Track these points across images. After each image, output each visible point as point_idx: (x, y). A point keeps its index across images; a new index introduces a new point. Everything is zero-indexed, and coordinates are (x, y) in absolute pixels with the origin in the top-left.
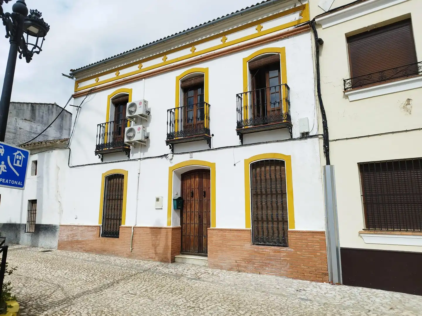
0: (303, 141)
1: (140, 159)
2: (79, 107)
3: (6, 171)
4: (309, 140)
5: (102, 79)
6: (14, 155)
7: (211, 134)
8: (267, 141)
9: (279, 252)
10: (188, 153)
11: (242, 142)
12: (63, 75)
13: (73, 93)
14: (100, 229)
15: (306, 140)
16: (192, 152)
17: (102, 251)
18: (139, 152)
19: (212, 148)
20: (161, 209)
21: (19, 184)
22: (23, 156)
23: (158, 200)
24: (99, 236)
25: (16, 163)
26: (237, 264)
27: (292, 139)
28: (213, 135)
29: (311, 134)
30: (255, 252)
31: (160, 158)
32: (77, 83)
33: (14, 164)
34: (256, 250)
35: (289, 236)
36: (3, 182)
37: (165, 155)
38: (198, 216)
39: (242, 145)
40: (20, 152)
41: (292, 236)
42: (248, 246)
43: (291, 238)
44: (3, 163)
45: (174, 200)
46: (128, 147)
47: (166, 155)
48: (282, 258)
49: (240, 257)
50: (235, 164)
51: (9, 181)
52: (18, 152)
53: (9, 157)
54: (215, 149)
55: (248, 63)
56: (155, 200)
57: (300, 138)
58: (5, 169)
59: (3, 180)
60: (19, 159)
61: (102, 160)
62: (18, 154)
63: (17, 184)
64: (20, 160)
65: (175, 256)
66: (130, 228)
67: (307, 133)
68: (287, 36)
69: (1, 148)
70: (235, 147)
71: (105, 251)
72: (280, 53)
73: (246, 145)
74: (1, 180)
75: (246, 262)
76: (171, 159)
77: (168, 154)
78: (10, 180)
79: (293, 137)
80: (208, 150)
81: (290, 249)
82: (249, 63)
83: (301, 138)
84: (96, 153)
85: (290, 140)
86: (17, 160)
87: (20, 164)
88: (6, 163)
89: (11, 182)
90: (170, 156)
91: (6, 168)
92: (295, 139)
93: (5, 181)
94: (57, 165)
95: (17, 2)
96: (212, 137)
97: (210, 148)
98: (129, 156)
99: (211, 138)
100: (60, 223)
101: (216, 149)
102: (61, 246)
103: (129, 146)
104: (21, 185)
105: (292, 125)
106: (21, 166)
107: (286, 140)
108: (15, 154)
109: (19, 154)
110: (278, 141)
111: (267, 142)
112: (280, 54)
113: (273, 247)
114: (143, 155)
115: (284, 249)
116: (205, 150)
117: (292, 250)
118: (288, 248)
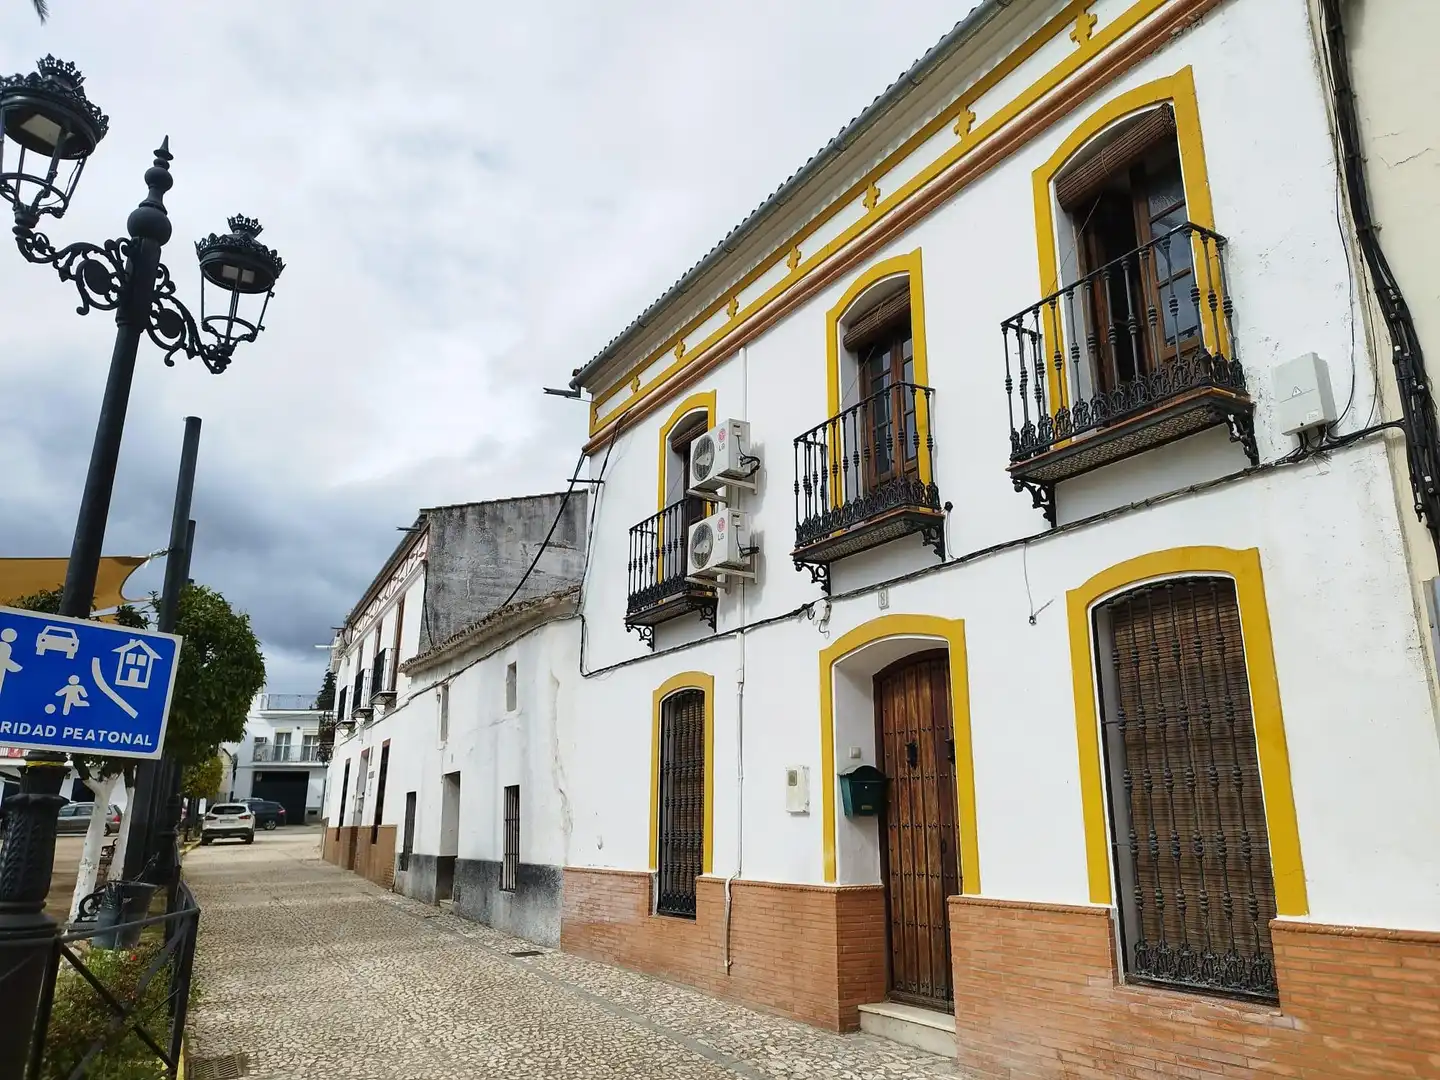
0: (1310, 471)
1: (741, 630)
2: (599, 482)
3: (86, 704)
4: (1339, 460)
5: (647, 378)
6: (120, 654)
7: (943, 505)
8: (1150, 496)
9: (1241, 1029)
10: (872, 589)
11: (1051, 515)
12: (549, 391)
13: (587, 441)
14: (651, 887)
15: (1323, 466)
16: (885, 585)
17: (654, 967)
18: (738, 607)
19: (948, 560)
20: (805, 813)
21: (139, 739)
22: (154, 655)
23: (792, 779)
24: (650, 910)
25: (125, 676)
26: (1059, 1066)
27: (1256, 468)
28: (949, 507)
29: (1344, 430)
30: (1131, 1016)
31: (795, 621)
32: (596, 405)
33: (118, 682)
34: (1134, 1008)
35: (1277, 950)
36: (75, 737)
37: (805, 607)
38: (936, 841)
39: (1055, 530)
40: (141, 643)
41: (1290, 951)
42: (1102, 986)
43: (1290, 964)
44: (74, 679)
45: (842, 777)
46: (709, 594)
47: (807, 608)
48: (1253, 1064)
49: (1076, 1039)
50: (1032, 618)
51: (97, 736)
52: (133, 644)
53: (96, 662)
54: (958, 560)
55: (1051, 183)
56: (785, 779)
57: (1290, 459)
58: (82, 698)
59: (76, 733)
60: (135, 666)
61: (651, 645)
62: (131, 651)
63: (129, 742)
64: (143, 670)
65: (860, 1007)
66: (721, 886)
67: (1325, 428)
68: (1192, 14)
69: (69, 635)
70: (1026, 541)
71: (664, 965)
72: (1171, 99)
73: (1068, 528)
74: (69, 731)
75: (1101, 1064)
76: (825, 621)
77: (813, 604)
78: (103, 732)
79: (1262, 461)
80: (937, 568)
81: (1286, 1021)
82: (1058, 183)
83: (1295, 460)
84: (631, 623)
85: (1247, 474)
86: (127, 668)
87: (142, 679)
88: (87, 681)
89: (106, 736)
90: (819, 610)
91: (85, 695)
92: (1269, 469)
93: (84, 736)
94: (552, 675)
95: (140, 206)
96: (945, 513)
97: (944, 559)
98: (713, 625)
99: (943, 518)
100: (566, 862)
101: (962, 560)
102: (570, 940)
103: (713, 590)
104: (146, 743)
105: (1252, 407)
106: (145, 685)
107: (1230, 479)
108: (122, 650)
109: (138, 651)
110: (1193, 490)
111: (1148, 504)
112: (1171, 104)
113: (1208, 1003)
114: (751, 612)
115: (1261, 1015)
116: (925, 572)
117: (1299, 1024)
118: (1278, 1013)
